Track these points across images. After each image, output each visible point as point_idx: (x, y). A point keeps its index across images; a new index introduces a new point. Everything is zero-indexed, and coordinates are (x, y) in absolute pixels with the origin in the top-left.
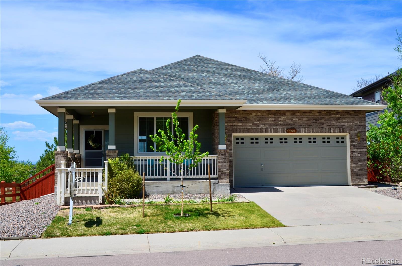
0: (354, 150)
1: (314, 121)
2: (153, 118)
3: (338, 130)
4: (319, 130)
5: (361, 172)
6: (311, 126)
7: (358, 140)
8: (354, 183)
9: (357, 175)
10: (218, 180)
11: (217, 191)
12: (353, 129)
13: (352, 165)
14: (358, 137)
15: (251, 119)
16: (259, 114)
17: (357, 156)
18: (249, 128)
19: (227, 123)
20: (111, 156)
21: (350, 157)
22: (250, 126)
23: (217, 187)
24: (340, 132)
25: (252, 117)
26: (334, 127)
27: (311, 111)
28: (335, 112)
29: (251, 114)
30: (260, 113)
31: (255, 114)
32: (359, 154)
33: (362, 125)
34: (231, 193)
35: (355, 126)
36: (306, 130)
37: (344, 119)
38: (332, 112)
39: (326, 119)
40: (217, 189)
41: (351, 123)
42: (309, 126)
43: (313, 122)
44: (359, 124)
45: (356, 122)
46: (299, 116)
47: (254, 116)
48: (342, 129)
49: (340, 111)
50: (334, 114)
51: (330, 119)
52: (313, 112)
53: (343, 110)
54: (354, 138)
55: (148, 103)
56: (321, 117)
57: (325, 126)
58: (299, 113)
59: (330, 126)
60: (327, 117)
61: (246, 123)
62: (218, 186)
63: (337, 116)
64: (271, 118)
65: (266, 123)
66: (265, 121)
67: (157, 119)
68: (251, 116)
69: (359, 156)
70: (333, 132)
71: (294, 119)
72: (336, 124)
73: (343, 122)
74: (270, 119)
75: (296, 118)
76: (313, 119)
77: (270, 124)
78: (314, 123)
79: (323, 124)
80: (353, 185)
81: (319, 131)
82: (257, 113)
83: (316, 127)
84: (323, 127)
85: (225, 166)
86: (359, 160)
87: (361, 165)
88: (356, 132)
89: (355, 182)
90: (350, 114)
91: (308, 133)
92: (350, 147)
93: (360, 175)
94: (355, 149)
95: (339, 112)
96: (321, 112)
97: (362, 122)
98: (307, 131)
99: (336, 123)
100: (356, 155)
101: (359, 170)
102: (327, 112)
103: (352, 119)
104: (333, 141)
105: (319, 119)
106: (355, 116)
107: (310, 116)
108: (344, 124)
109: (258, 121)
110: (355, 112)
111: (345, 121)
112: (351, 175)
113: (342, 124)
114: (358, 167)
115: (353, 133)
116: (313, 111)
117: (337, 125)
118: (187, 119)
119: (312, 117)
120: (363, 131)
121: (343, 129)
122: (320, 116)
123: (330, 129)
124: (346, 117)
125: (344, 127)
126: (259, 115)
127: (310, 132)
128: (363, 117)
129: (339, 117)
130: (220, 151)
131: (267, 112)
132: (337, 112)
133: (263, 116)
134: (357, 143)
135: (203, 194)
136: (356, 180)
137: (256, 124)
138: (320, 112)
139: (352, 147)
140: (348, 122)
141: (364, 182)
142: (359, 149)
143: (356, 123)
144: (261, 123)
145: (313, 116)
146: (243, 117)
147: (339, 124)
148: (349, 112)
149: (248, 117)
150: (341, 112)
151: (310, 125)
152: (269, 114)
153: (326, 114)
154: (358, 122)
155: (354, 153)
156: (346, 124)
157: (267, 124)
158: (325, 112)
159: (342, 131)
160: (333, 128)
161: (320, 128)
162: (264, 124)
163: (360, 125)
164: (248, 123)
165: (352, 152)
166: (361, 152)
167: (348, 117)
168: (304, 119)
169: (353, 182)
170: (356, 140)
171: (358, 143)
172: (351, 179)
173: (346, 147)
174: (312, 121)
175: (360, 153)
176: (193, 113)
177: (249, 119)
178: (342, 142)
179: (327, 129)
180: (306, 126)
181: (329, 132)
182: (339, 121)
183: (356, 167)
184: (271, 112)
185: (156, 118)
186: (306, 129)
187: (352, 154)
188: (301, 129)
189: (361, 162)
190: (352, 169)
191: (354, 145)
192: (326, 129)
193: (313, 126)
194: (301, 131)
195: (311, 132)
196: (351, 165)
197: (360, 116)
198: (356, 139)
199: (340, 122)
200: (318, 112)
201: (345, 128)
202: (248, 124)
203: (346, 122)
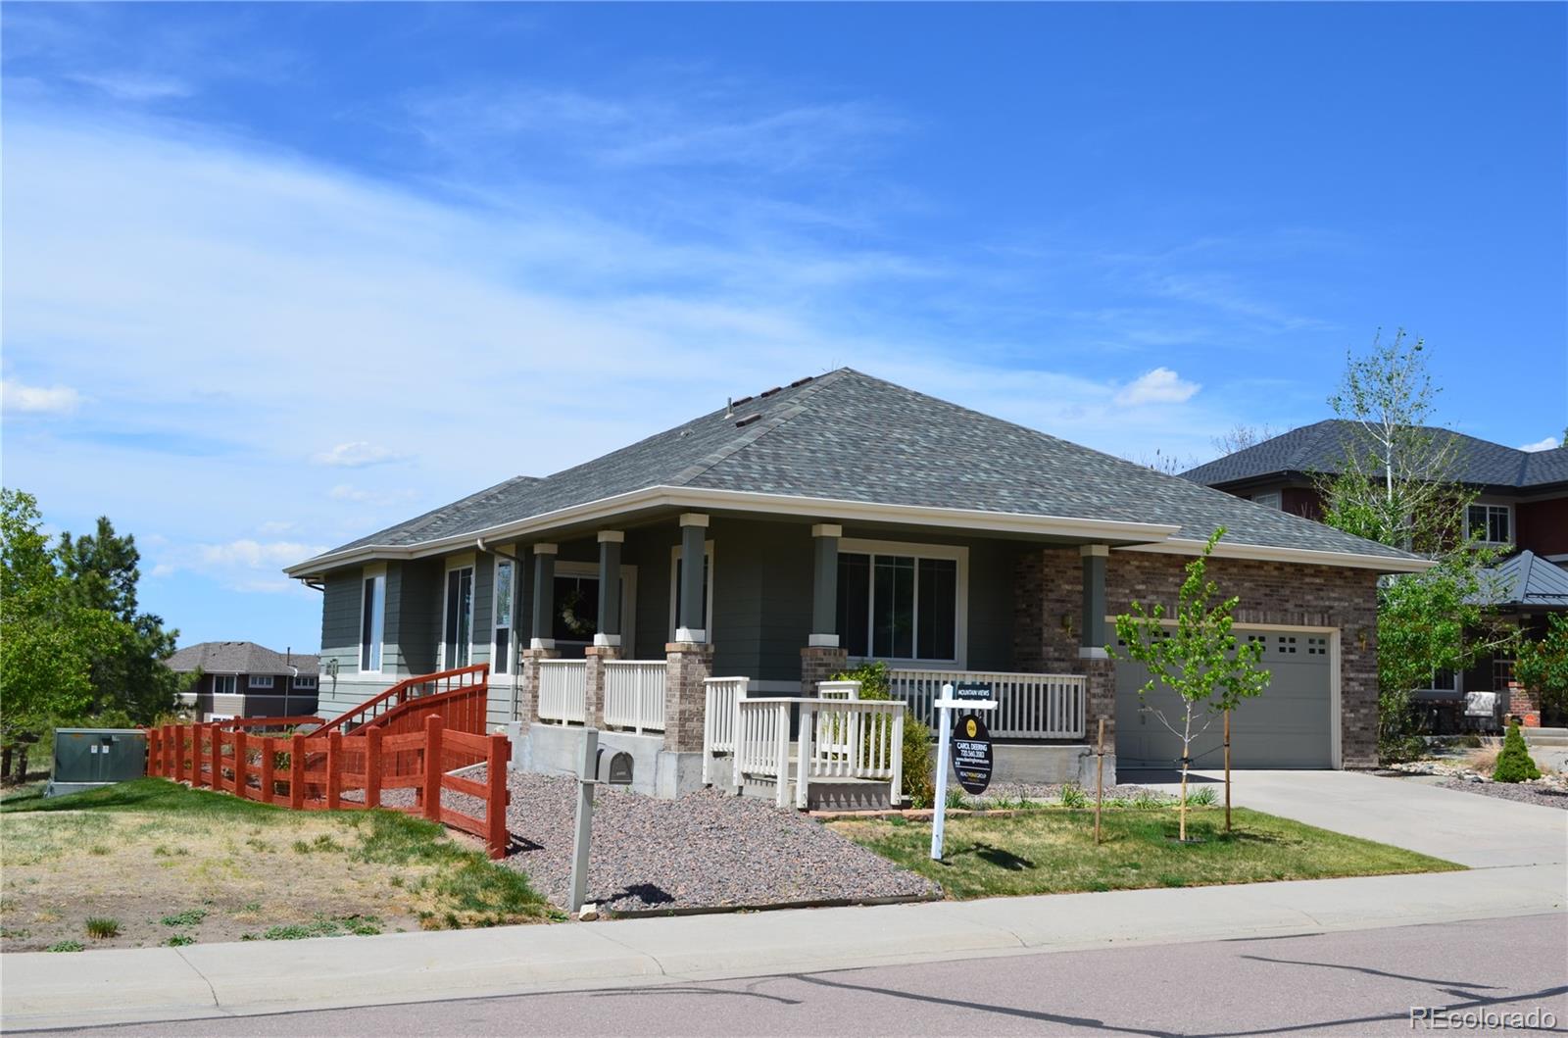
0: (1352, 675)
1: (1268, 591)
2: (868, 556)
3: (1318, 618)
4: (1279, 616)
5: (1367, 735)
6: (1260, 604)
7: (1362, 648)
8: (1351, 763)
9: (1357, 742)
10: (1089, 746)
11: (1088, 777)
12: (1351, 618)
13: (1347, 715)
14: (1361, 640)
15: (1128, 576)
16: (1147, 564)
17: (1357, 692)
18: (1123, 600)
19: (1072, 583)
20: (830, 664)
21: (1343, 693)
22: (1126, 595)
23: (1087, 766)
24: (1323, 625)
25: (1131, 572)
26: (1310, 609)
27: (1261, 564)
28: (1312, 571)
29: (1128, 563)
30: (1147, 561)
31: (1136, 563)
32: (1361, 685)
33: (1369, 610)
34: (1118, 783)
35: (1355, 609)
36: (1249, 614)
37: (1333, 591)
38: (1306, 571)
39: (1293, 587)
40: (1087, 772)
41: (1346, 601)
42: (1258, 604)
43: (1266, 595)
44: (1363, 605)
45: (1356, 600)
46: (1235, 575)
47: (1133, 568)
48: (1327, 617)
49: (1324, 568)
50: (1312, 576)
51: (1301, 588)
52: (1266, 568)
53: (1330, 567)
54: (1352, 644)
55: (940, 517)
56: (1282, 582)
57: (1290, 606)
58: (1235, 566)
59: (1302, 606)
60: (1296, 584)
61: (1117, 586)
62: (1090, 762)
63: (1318, 581)
64: (1172, 575)
65: (1161, 589)
66: (1161, 584)
67: (879, 559)
68: (1127, 567)
69: (1362, 693)
70: (1309, 625)
71: (1224, 584)
72: (1315, 603)
73: (1329, 599)
74: (1171, 579)
75: (1229, 580)
76: (1267, 586)
77: (1170, 593)
78: (1267, 598)
79: (1287, 601)
80: (1347, 769)
81: (1279, 621)
82: (1141, 561)
83: (1271, 609)
84: (1286, 610)
85: (1106, 706)
86: (1362, 702)
87: (1366, 715)
88: (1357, 627)
89: (1352, 761)
90: (1346, 578)
91: (1254, 622)
92: (1342, 666)
93: (1362, 742)
94: (1353, 672)
95: (1321, 572)
96: (1282, 569)
97: (1368, 601)
98: (1251, 617)
99: (1316, 599)
100: (1356, 688)
101: (1362, 729)
102: (1296, 570)
103: (1348, 591)
104: (1302, 647)
105: (1278, 587)
106: (1355, 583)
107: (1260, 576)
108: (1332, 603)
109: (1143, 583)
110: (1355, 574)
111: (1333, 595)
112: (1343, 742)
113: (1327, 603)
114: (1360, 720)
115: (1350, 630)
116: (1267, 563)
117: (1316, 607)
118: (953, 564)
119: (1264, 581)
120: (1371, 624)
121: (1329, 618)
122: (1280, 578)
123: (1303, 615)
124: (1336, 586)
125: (1331, 612)
126: (1145, 567)
127: (1258, 622)
128: (1370, 588)
129: (1321, 584)
130: (1097, 664)
131: (1164, 560)
132: (1317, 570)
133: (1154, 569)
134: (1357, 657)
135: (1053, 783)
136: (1353, 756)
137: (1139, 591)
138: (1281, 566)
139: (1347, 665)
140: (1340, 600)
141: (1372, 761)
142: (1361, 671)
143: (1357, 604)
144: (1151, 588)
145: (1266, 576)
146: (1110, 571)
147: (1321, 603)
148: (1341, 573)
149: (1121, 572)
150: (1327, 572)
151: (1259, 601)
152: (1169, 565)
153: (1293, 574)
154: (1361, 600)
155: (1352, 684)
156: (1336, 604)
157: (1163, 593)
158: (1292, 569)
159: (1326, 621)
160: (1309, 612)
161: (1280, 610)
162: (1157, 593)
163: (1364, 609)
164: (1121, 586)
165: (1346, 680)
166: (1366, 680)
167: (1340, 586)
168: (1246, 584)
169: (1349, 761)
170: (1356, 648)
171: (1360, 657)
172: (1343, 752)
173: (1328, 664)
174: (1263, 590)
175: (1364, 683)
176: (967, 548)
177: (1123, 576)
178: (1322, 651)
179: (1296, 615)
180: (1249, 603)
181: (1298, 624)
182: (1321, 594)
183: (1355, 720)
184: (1172, 559)
185: (877, 557)
186: (1251, 611)
187: (1348, 684)
188: (1240, 611)
189: (1366, 707)
190: (1347, 725)
191: (1352, 661)
192: (1292, 614)
193: (1266, 604)
194: (1240, 617)
195: (1262, 621)
196: (1343, 714)
197: (1366, 584)
198: (1356, 644)
199: (1322, 599)
200: (1276, 568)
201: (1333, 615)
202: (1120, 591)
203: (1335, 599)
